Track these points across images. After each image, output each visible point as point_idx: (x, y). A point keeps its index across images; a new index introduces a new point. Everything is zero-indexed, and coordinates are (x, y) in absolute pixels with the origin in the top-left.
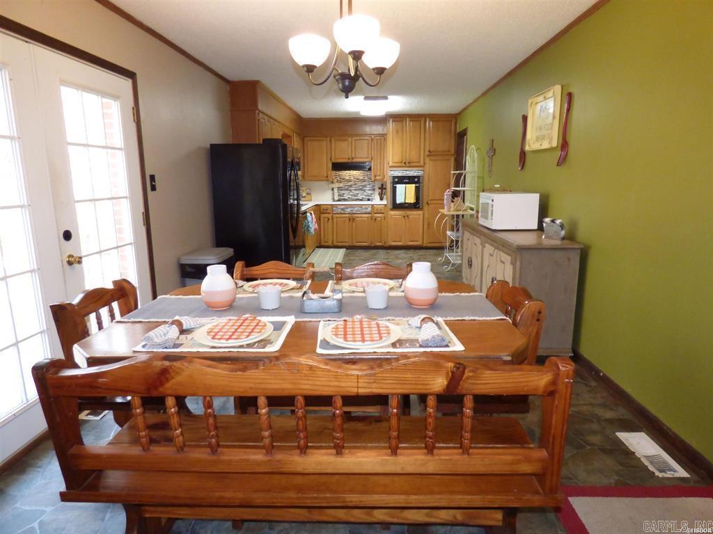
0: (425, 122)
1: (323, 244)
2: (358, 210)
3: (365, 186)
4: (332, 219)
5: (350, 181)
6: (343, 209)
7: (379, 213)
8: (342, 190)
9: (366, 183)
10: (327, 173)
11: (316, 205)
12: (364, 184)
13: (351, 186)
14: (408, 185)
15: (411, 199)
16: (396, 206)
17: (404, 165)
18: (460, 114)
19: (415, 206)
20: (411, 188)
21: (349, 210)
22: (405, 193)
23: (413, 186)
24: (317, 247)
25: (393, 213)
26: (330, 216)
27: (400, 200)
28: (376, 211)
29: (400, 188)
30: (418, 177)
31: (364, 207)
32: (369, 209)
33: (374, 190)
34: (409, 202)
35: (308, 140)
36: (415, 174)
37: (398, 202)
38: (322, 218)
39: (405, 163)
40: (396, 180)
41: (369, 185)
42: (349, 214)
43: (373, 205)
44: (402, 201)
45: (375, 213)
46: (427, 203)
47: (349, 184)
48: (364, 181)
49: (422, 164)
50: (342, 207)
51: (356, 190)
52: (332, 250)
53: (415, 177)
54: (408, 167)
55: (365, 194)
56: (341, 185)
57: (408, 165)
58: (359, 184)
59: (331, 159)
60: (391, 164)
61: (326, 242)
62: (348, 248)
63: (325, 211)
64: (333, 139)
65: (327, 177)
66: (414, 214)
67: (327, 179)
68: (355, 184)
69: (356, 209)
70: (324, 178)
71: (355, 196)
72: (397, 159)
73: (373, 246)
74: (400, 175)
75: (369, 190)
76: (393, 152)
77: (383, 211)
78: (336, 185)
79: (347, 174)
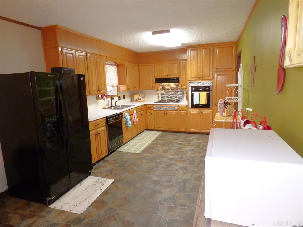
0: (214, 49)
1: (149, 128)
2: (169, 108)
3: (177, 92)
4: (154, 113)
5: (168, 89)
6: (160, 107)
7: (182, 111)
8: (164, 95)
9: (178, 90)
10: (153, 85)
11: (145, 105)
12: (177, 91)
13: (169, 92)
14: (201, 92)
15: (204, 102)
16: (194, 106)
17: (199, 79)
18: (238, 41)
19: (207, 106)
20: (204, 94)
21: (164, 108)
22: (200, 98)
23: (205, 92)
24: (146, 130)
25: (191, 110)
26: (152, 111)
27: (196, 102)
28: (180, 109)
29: (196, 94)
30: (209, 87)
31: (173, 106)
32: (176, 108)
33: (183, 94)
34: (202, 103)
35: (141, 66)
36: (207, 85)
37: (195, 103)
38: (148, 113)
39: (199, 77)
40: (193, 89)
41: (180, 91)
42: (164, 110)
43: (179, 105)
44: (198, 103)
45: (180, 110)
46: (215, 104)
47: (168, 91)
48: (177, 89)
49: (211, 77)
50: (160, 106)
51: (172, 94)
52: (154, 132)
53: (206, 87)
54: (201, 80)
55: (178, 97)
56: (163, 92)
57: (201, 79)
58: (174, 91)
59: (155, 77)
60: (189, 79)
61: (150, 127)
62: (164, 131)
63: (149, 108)
64: (155, 64)
65: (153, 87)
66: (206, 111)
67: (153, 88)
68: (172, 91)
69: (168, 107)
70: (151, 88)
71: (171, 98)
72: (194, 75)
73: (179, 131)
74: (196, 85)
75: (180, 94)
76: (192, 70)
77: (185, 109)
78: (160, 92)
79: (166, 85)
